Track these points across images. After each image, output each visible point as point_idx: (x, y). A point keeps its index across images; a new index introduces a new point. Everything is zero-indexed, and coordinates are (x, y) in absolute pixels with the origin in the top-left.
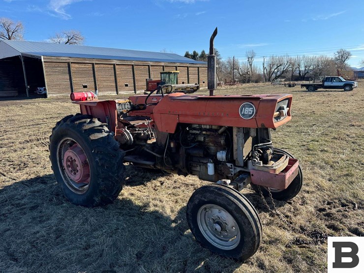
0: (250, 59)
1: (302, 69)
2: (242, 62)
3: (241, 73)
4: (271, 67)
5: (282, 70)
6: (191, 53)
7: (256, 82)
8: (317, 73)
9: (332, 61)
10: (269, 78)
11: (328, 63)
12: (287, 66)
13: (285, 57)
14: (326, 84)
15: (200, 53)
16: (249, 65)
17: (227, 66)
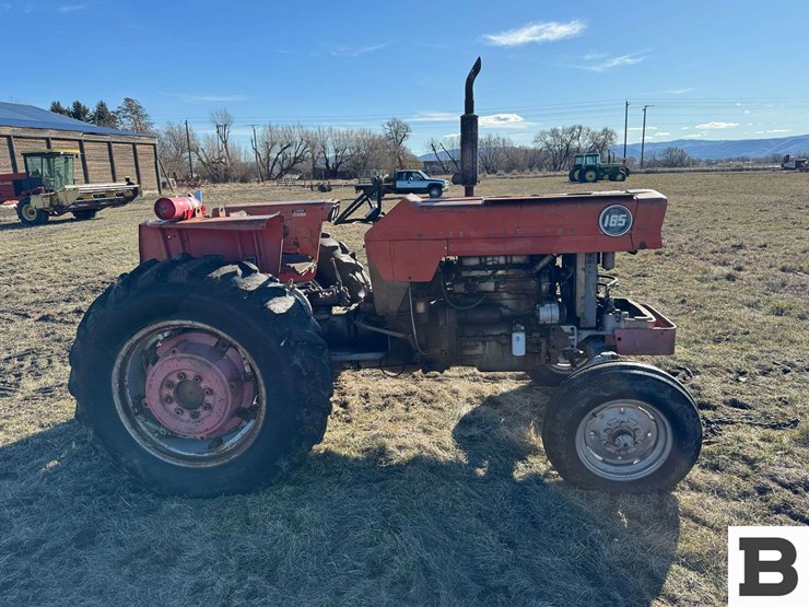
0: (221, 129)
1: (331, 155)
2: (204, 134)
3: (204, 160)
4: (269, 146)
5: (293, 156)
6: (67, 105)
7: (244, 180)
8: (359, 165)
9: (381, 141)
10: (266, 171)
11: (374, 145)
12: (302, 147)
13: (296, 130)
14: (400, 184)
15: (92, 109)
16: (220, 142)
17: (168, 143)
